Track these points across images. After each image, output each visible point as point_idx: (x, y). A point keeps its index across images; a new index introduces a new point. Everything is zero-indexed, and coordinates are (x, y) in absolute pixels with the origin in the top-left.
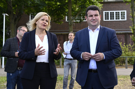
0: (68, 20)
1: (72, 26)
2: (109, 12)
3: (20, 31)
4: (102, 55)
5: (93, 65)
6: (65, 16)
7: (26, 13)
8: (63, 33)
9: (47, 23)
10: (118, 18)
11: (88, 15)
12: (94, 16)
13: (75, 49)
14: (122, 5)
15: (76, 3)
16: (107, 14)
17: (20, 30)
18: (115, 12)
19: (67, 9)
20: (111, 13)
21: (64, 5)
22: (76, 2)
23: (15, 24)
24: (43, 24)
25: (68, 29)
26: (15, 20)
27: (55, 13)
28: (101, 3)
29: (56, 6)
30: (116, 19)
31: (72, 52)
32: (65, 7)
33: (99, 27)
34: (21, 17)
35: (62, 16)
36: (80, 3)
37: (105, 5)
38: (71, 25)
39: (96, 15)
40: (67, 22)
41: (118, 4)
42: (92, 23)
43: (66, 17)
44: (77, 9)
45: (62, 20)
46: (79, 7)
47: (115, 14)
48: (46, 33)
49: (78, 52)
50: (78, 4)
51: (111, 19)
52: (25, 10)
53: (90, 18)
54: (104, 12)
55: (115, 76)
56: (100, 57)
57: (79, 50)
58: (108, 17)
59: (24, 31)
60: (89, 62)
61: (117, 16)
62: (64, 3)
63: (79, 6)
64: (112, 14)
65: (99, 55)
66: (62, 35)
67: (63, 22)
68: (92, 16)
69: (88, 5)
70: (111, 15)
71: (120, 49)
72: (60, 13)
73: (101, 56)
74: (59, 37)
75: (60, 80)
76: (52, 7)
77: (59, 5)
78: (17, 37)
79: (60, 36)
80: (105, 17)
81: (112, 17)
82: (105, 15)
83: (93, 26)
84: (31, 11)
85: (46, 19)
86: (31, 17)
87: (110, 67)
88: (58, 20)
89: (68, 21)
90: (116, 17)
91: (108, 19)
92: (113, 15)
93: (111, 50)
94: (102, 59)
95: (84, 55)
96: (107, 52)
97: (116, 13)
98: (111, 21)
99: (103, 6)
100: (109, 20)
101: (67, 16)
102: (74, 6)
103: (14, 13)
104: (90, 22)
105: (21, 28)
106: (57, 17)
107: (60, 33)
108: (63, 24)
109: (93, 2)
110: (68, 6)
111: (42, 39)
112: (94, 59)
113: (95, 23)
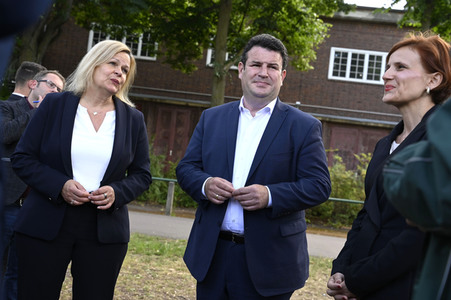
0: (212, 61)
1: (224, 84)
2: (350, 52)
4: (263, 193)
5: (234, 219)
6: (206, 48)
7: (79, 22)
8: (193, 102)
9: (124, 76)
10: (374, 74)
12: (265, 66)
14: (394, 36)
15: (244, 11)
16: (341, 59)
17: (39, 81)
18: (367, 54)
19: (213, 27)
20: (354, 56)
21: (207, 12)
22: (248, 5)
23: (38, 52)
24: (114, 76)
25: (210, 91)
26: (40, 41)
27: (174, 32)
28: (326, 19)
29: (178, 10)
30: (369, 77)
31: (182, 170)
32: (209, 17)
33: (272, 105)
34: (60, 31)
35: (197, 47)
36: (260, 13)
37: (340, 27)
38: (220, 79)
40: (208, 67)
41: (381, 31)
42: (254, 88)
43: (210, 52)
44: (247, 29)
45: (195, 60)
46: (254, 24)
47: (366, 61)
50: (251, 12)
51: (352, 76)
52: (79, 13)
53: (253, 71)
54: (333, 50)
56: (257, 198)
58: (344, 68)
62: (207, 6)
63: (255, 22)
64: (358, 61)
66: (187, 106)
67: (197, 69)
68: (258, 65)
69: (283, 20)
70: (353, 62)
72: (190, 35)
74: (179, 114)
75: (156, 254)
76: (168, 14)
77: (190, 9)
78: (28, 102)
79: (180, 111)
80: (336, 67)
81: (357, 70)
82: (336, 60)
84: (95, 15)
86: (96, 35)
88: (181, 58)
89: (211, 65)
90: (370, 71)
91: (343, 75)
92: (362, 63)
94: (260, 206)
96: (282, 186)
97: (371, 57)
98: (351, 83)
99: (331, 32)
100: (347, 78)
101: (213, 47)
102: (237, 19)
104: (249, 83)
106: (178, 47)
107: (183, 101)
108: (195, 72)
109: (301, 13)
110: (217, 15)
111: (97, 123)
112: (239, 201)
113: (262, 87)
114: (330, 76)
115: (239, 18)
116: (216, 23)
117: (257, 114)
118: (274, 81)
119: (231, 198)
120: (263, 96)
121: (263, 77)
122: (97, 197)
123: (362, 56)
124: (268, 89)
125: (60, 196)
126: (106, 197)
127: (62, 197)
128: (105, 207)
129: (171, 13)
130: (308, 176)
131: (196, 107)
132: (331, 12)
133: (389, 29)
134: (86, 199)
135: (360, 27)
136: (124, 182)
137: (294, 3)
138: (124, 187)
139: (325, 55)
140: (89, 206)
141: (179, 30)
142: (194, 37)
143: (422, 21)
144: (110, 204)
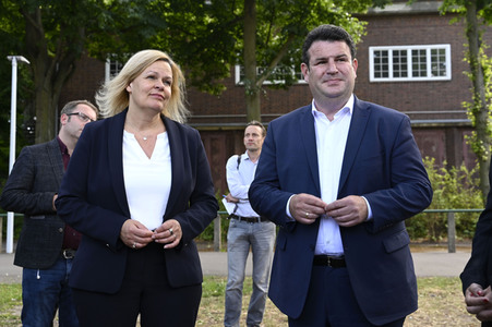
0: (242, 78)
1: (258, 101)
2: (391, 49)
3: (73, 117)
4: (360, 204)
5: (329, 240)
6: (233, 65)
7: (93, 54)
8: (226, 126)
9: (168, 89)
11: (313, 59)
12: (331, 60)
13: (267, 182)
14: (436, 26)
15: (271, 19)
16: (381, 59)
17: (69, 115)
18: (409, 49)
19: (239, 41)
20: (395, 53)
21: (230, 25)
22: (273, 13)
23: (53, 92)
24: (155, 92)
25: (245, 110)
26: (54, 80)
27: (197, 52)
28: (361, 18)
29: (199, 27)
30: (415, 74)
31: (257, 193)
32: (233, 31)
33: (350, 104)
34: (74, 67)
35: (223, 64)
36: (287, 19)
37: (375, 24)
38: (253, 97)
39: (340, 59)
40: (239, 86)
41: (421, 22)
42: (326, 88)
43: (238, 69)
44: (275, 39)
45: (222, 79)
46: (282, 33)
47: (409, 57)
48: (162, 127)
49: (277, 193)
50: (278, 20)
51: (396, 75)
52: (91, 45)
53: (320, 69)
54: (372, 50)
55: (409, 280)
56: (356, 211)
57: (279, 188)
58: (386, 68)
59: (85, 117)
60: (314, 227)
61: (419, 63)
62: (229, 19)
63: (284, 29)
64: (400, 58)
65: (352, 204)
66: (220, 131)
67: (225, 88)
68: (324, 61)
69: (313, 23)
70: (395, 60)
71: (424, 181)
72: (214, 52)
73: (357, 207)
74: (212, 140)
75: (214, 295)
76: (187, 33)
77: (210, 26)
78: (59, 141)
79: (214, 136)
80: (377, 68)
81: (400, 69)
82: (376, 61)
83: (331, 96)
84: (109, 45)
85: (162, 75)
86: (113, 67)
87: (392, 245)
88: (207, 79)
89: (242, 83)
90: (414, 67)
91: (386, 75)
92: (405, 60)
93: (393, 186)
94: (360, 220)
95: (298, 205)
96: (379, 194)
97: (414, 52)
99: (368, 28)
100: (391, 78)
101: (241, 63)
102: (263, 29)
103: (50, 53)
104: (319, 84)
105: (74, 106)
106: (202, 67)
107: (215, 126)
108: (224, 92)
109: (332, 14)
110: (241, 28)
111: (148, 149)
112: (333, 217)
113: (335, 85)
114: (372, 79)
115: (266, 28)
116: (241, 37)
117: (335, 117)
118: (345, 74)
119: (324, 214)
120: (338, 95)
121: (333, 74)
122: (161, 234)
123: (404, 53)
124: (342, 86)
125: (120, 240)
126: (172, 233)
127: (122, 242)
128: (173, 245)
129: (191, 32)
130: (405, 180)
131: (231, 131)
132: (364, 8)
133: (429, 20)
134: (149, 239)
135: (398, 21)
136: (189, 213)
137: (323, 4)
138: (190, 218)
139: (363, 56)
140: (154, 247)
141: (202, 49)
142: (219, 55)
143: (466, 6)
144: (178, 241)
